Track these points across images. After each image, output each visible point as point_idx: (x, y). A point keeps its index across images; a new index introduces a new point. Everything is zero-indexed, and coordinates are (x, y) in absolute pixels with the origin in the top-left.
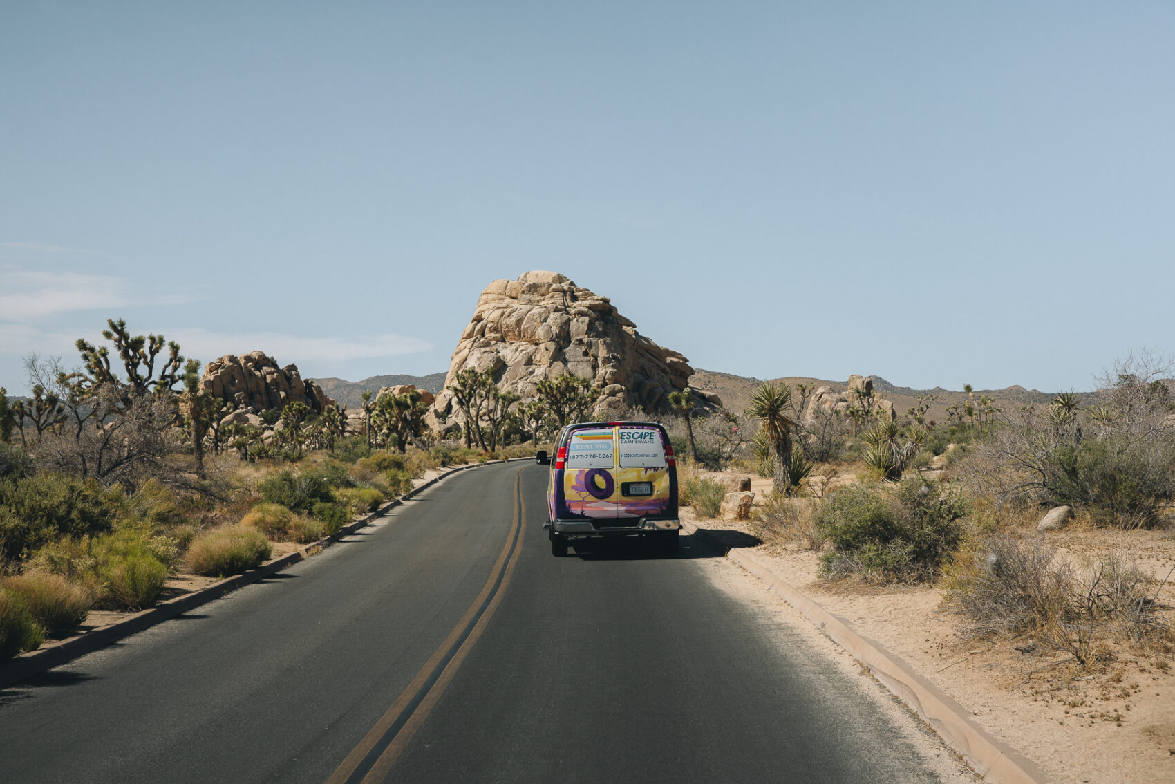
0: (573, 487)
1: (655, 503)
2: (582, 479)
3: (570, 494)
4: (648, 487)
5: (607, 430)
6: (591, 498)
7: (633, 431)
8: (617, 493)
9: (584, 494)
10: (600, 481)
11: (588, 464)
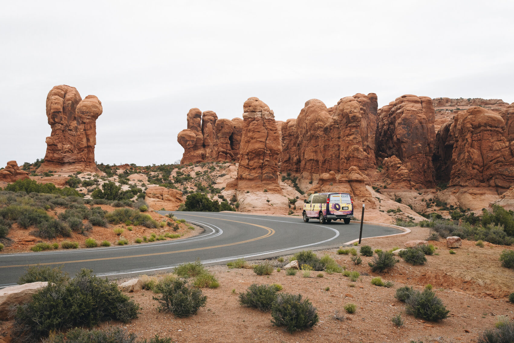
0: (331, 208)
1: (349, 212)
2: (333, 206)
3: (330, 209)
4: (347, 208)
5: (338, 195)
6: (335, 210)
7: (344, 195)
8: (341, 209)
9: (334, 209)
10: (337, 206)
11: (335, 203)
